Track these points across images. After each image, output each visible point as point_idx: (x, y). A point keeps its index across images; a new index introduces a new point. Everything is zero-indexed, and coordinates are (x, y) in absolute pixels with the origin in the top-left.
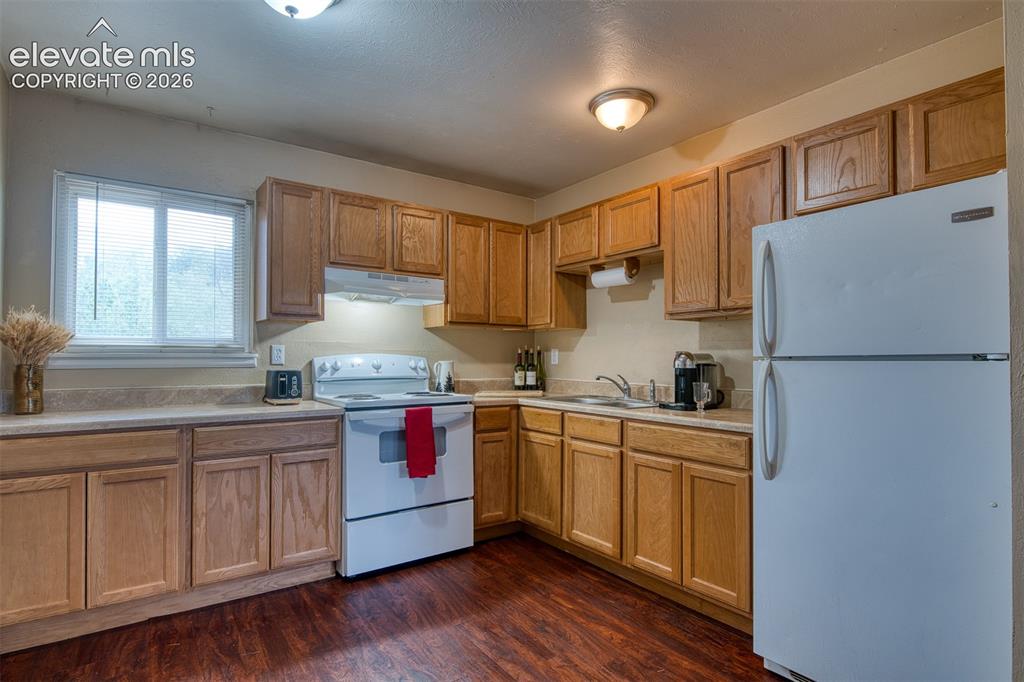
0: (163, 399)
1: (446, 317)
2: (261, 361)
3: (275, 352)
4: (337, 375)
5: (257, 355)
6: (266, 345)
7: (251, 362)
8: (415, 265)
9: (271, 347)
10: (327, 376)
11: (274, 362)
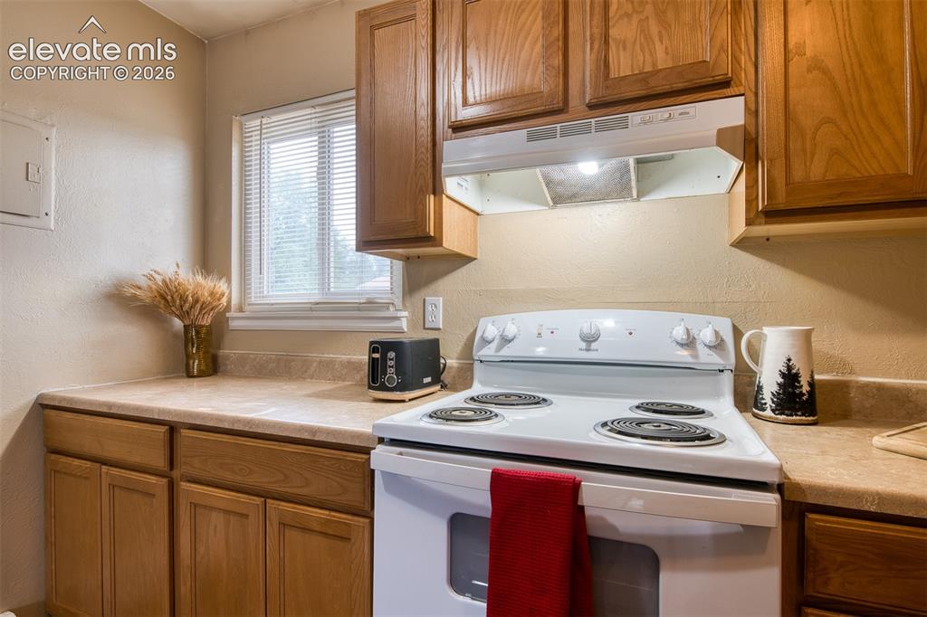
0: (306, 372)
1: (751, 201)
2: (412, 323)
3: (429, 308)
4: (508, 352)
5: (405, 314)
6: (418, 297)
7: (395, 324)
8: (643, 78)
9: (424, 300)
10: (488, 352)
11: (426, 326)
